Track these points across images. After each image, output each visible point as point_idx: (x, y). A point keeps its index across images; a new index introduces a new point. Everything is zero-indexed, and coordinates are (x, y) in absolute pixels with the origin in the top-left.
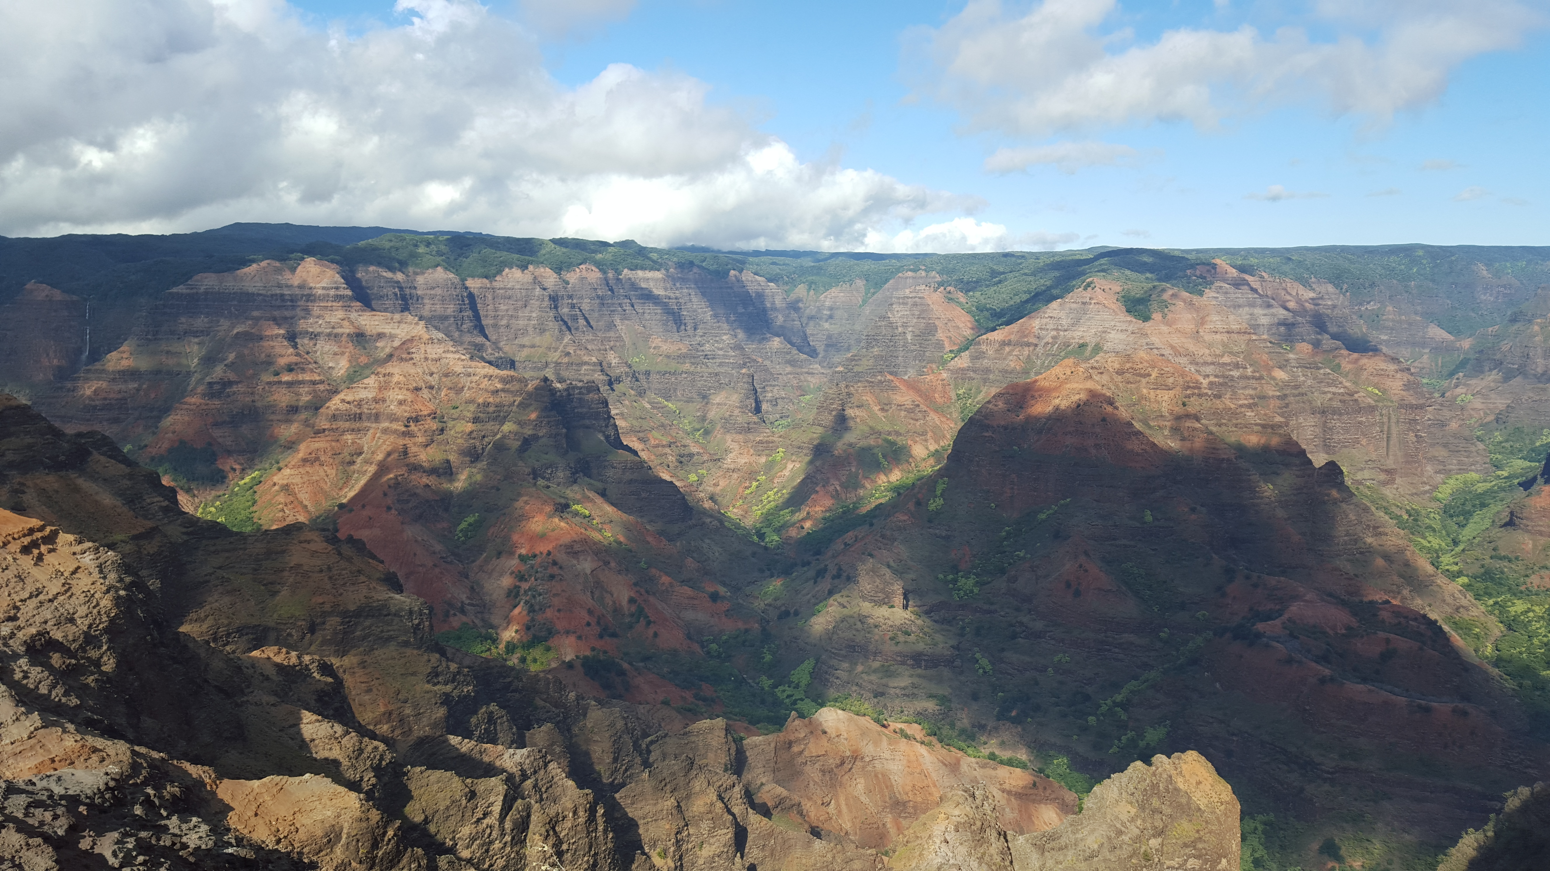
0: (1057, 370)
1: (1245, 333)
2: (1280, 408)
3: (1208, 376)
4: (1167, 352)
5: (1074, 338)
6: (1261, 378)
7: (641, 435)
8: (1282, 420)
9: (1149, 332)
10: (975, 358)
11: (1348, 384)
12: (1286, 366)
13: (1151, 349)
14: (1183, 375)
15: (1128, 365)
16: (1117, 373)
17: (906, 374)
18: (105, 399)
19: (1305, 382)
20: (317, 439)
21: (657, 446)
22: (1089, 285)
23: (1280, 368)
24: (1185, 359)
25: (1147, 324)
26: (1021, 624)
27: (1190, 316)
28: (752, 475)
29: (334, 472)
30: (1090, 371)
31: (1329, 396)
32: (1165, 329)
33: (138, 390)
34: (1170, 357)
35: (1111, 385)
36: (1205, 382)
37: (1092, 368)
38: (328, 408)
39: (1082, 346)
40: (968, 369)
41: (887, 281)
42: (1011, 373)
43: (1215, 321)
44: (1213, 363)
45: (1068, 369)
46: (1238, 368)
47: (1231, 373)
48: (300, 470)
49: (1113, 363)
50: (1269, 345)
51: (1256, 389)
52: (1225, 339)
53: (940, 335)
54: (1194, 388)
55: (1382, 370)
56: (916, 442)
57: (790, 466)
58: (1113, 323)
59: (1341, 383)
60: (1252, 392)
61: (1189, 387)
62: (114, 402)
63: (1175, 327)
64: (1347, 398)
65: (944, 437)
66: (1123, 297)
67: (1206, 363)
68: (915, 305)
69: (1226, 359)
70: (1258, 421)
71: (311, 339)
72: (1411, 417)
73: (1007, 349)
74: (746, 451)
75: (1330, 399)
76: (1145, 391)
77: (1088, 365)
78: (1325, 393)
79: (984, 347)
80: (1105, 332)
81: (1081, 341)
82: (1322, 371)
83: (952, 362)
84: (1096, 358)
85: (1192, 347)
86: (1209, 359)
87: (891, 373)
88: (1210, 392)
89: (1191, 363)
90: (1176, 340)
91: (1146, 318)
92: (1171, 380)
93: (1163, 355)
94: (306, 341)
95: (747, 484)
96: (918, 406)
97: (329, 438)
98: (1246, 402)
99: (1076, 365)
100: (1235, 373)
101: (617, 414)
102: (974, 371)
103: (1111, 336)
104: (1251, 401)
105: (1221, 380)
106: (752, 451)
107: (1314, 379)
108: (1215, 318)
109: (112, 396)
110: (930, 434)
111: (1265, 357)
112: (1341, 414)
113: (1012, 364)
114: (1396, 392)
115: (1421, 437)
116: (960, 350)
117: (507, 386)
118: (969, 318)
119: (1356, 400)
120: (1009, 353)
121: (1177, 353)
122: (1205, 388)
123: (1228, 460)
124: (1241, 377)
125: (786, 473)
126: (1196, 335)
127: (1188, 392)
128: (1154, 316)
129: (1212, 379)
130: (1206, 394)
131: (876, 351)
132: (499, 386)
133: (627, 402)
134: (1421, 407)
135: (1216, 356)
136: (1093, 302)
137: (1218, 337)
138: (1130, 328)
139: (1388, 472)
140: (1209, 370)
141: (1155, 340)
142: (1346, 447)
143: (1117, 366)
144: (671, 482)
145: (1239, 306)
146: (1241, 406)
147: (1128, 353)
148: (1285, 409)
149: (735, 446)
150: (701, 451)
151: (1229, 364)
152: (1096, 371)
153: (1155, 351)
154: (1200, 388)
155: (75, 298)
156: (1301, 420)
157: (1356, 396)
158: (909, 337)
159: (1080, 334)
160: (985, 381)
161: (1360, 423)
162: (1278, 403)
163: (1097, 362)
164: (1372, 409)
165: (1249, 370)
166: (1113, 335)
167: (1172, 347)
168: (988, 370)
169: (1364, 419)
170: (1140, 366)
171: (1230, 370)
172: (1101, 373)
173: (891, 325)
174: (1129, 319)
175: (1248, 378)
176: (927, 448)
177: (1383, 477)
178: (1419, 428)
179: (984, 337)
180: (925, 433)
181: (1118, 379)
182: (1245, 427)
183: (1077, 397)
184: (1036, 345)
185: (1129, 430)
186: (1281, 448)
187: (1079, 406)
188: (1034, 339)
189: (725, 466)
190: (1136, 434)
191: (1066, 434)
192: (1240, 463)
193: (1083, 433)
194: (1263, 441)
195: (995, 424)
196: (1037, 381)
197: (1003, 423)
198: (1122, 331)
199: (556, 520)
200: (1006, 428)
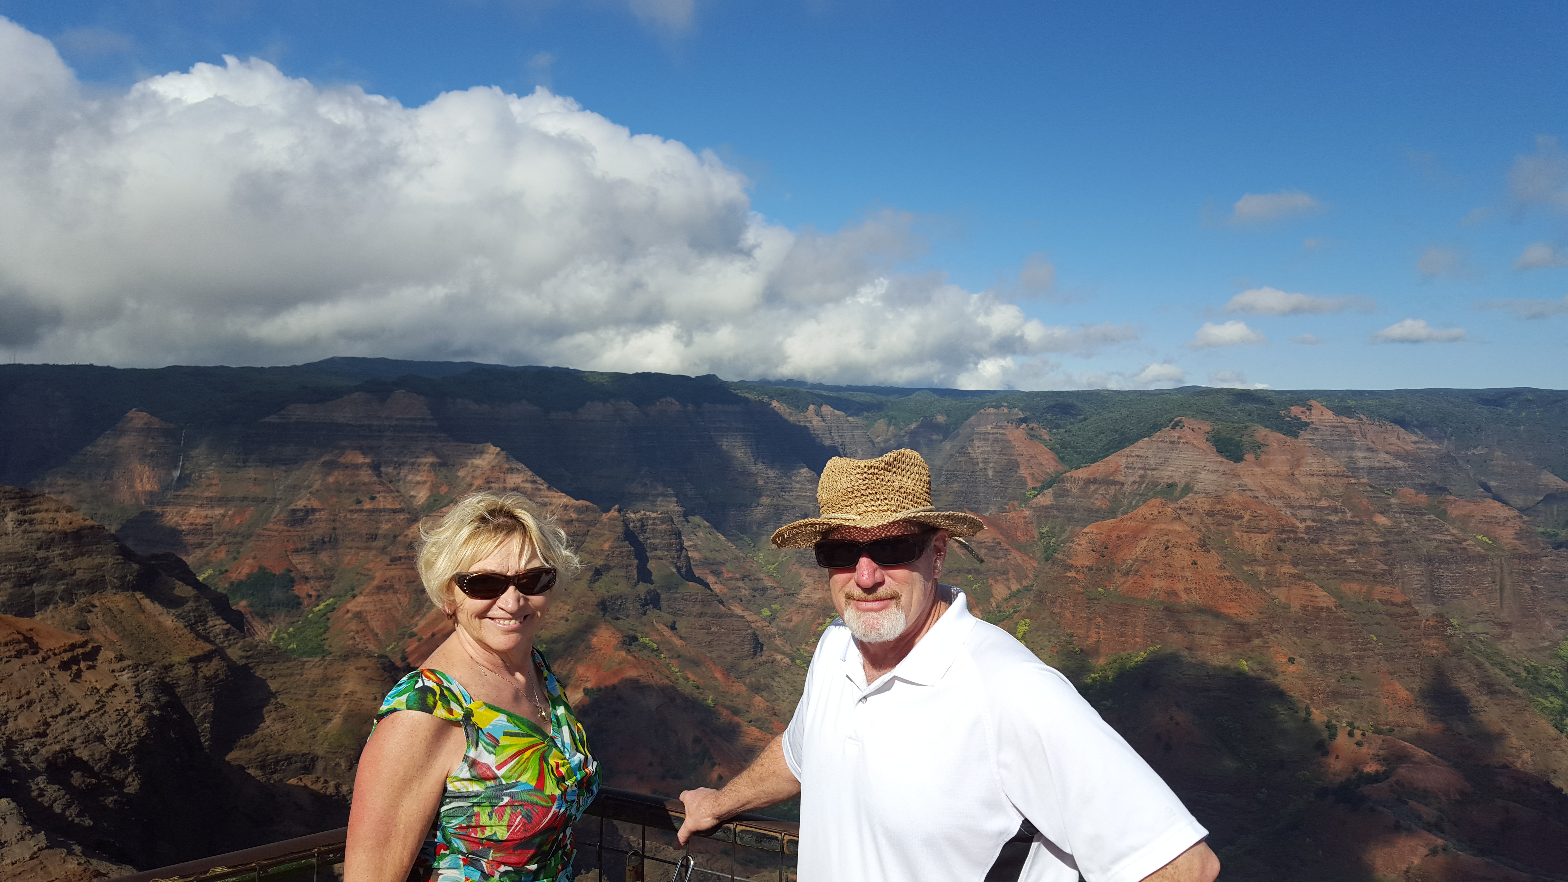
0: (1143, 510)
1: (1343, 476)
2: (1383, 555)
3: (1304, 520)
4: (1261, 494)
5: (1163, 478)
6: (1361, 523)
7: (714, 567)
8: (1385, 567)
9: (1241, 473)
10: (1057, 496)
11: (1455, 532)
12: (1387, 511)
13: (1244, 491)
14: (1278, 518)
15: (1219, 507)
16: (1207, 514)
17: (987, 510)
18: (191, 524)
19: (1409, 528)
20: (393, 567)
21: (730, 579)
22: (1177, 424)
23: (1381, 513)
24: (1280, 502)
25: (1239, 465)
27: (1284, 458)
28: (826, 611)
29: (407, 599)
30: (1179, 511)
31: (1435, 543)
32: (1258, 470)
33: (224, 516)
34: (1264, 500)
35: (1201, 526)
36: (1302, 526)
37: (1181, 508)
38: (406, 535)
39: (1171, 486)
40: (1052, 507)
41: (968, 417)
42: (1097, 512)
43: (1311, 462)
44: (1310, 507)
45: (1155, 509)
46: (1337, 512)
47: (1330, 517)
48: (374, 597)
49: (1203, 504)
50: (1369, 488)
51: (1356, 534)
52: (1322, 482)
53: (1023, 472)
54: (1289, 532)
55: (1492, 517)
56: (997, 581)
58: (1203, 464)
59: (1447, 530)
60: (1352, 538)
61: (1284, 531)
62: (199, 527)
63: (1269, 468)
64: (1455, 545)
65: (1027, 577)
66: (1213, 437)
67: (1302, 507)
68: (996, 441)
69: (1324, 503)
70: (1359, 568)
71: (395, 468)
72: (1525, 567)
73: (1092, 487)
74: (820, 586)
75: (1436, 547)
76: (1237, 534)
77: (1177, 506)
78: (1431, 540)
79: (1068, 485)
80: (1195, 472)
81: (1170, 481)
82: (1426, 517)
83: (1035, 500)
84: (1185, 499)
85: (1287, 489)
86: (1306, 503)
88: (1306, 537)
89: (1286, 506)
90: (1270, 482)
91: (1238, 459)
92: (1265, 523)
93: (1257, 497)
94: (390, 470)
95: (821, 621)
96: (999, 543)
97: (404, 566)
98: (1346, 548)
99: (1164, 505)
100: (1334, 518)
101: (691, 546)
102: (1058, 510)
103: (1202, 476)
104: (1351, 547)
105: (1319, 525)
107: (1419, 525)
108: (1310, 460)
109: (198, 521)
110: (1011, 573)
111: (1365, 501)
112: (1448, 563)
113: (1098, 503)
114: (1508, 540)
115: (1538, 589)
116: (1043, 488)
117: (582, 516)
118: (1052, 455)
119: (1465, 549)
120: (1095, 492)
121: (1272, 495)
122: (1302, 533)
123: (1328, 609)
124: (1340, 522)
126: (1291, 478)
128: (1246, 457)
129: (1309, 523)
130: (1303, 539)
131: (956, 486)
132: (574, 516)
133: (701, 534)
134: (1536, 557)
135: (1313, 499)
136: (1182, 441)
137: (1315, 480)
138: (1221, 469)
139: (1503, 625)
140: (1306, 513)
141: (1248, 481)
142: (1456, 598)
143: (1207, 507)
144: (743, 617)
145: (1337, 449)
146: (1341, 552)
147: (1219, 494)
148: (1388, 557)
149: (809, 581)
150: (775, 585)
151: (1327, 508)
152: (1185, 512)
153: (1249, 493)
154: (1295, 532)
155: (172, 426)
156: (1406, 568)
157: (1464, 544)
158: (990, 473)
159: (1168, 473)
160: (1070, 519)
161: (1470, 572)
162: (1380, 549)
163: (1186, 502)
164: (1482, 558)
165: (1349, 515)
166: (1203, 475)
167: (1266, 489)
168: (1072, 509)
169: (1473, 569)
170: (1232, 508)
171: (1328, 514)
172: (1191, 514)
173: (972, 461)
174: (1220, 459)
175: (1347, 523)
176: (1009, 588)
177: (1497, 631)
178: (1534, 579)
179: (1068, 474)
180: (1005, 572)
181: (1209, 520)
182: (1345, 574)
183: (1166, 538)
184: (1123, 484)
185: (1222, 575)
186: (1384, 597)
187: (1167, 548)
188: (1120, 478)
189: (799, 601)
190: (1229, 579)
191: (1154, 576)
192: (1341, 613)
193: (1172, 576)
194: (1364, 589)
195: (1078, 564)
196: (1122, 520)
197: (1087, 563)
198: (1213, 471)
199: (623, 653)
200: (1090, 569)
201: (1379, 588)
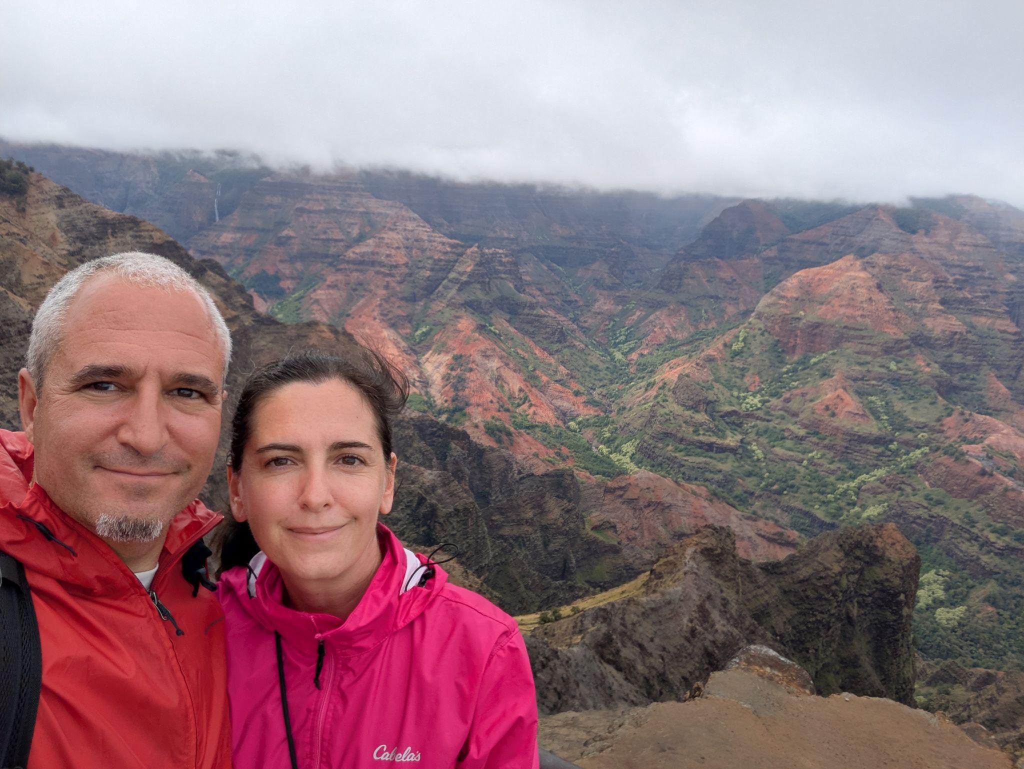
1: (988, 247)
2: (1007, 301)
3: (954, 274)
4: (926, 256)
5: (856, 242)
6: (995, 279)
7: (539, 286)
9: (914, 241)
10: (780, 251)
13: (915, 253)
14: (935, 272)
15: (894, 263)
16: (885, 267)
21: (549, 294)
23: (1011, 272)
24: (939, 261)
25: (914, 236)
26: (789, 430)
27: (946, 232)
28: (611, 317)
32: (926, 240)
34: (928, 260)
35: (879, 275)
36: (951, 279)
37: (866, 261)
39: (863, 248)
40: (775, 258)
44: (959, 266)
45: (848, 260)
46: (979, 271)
47: (973, 274)
49: (881, 260)
50: (1005, 256)
51: (989, 286)
52: (971, 251)
53: (758, 233)
54: (942, 282)
57: (638, 313)
58: (887, 234)
60: (986, 288)
61: (938, 281)
63: (935, 239)
66: (897, 215)
67: (954, 266)
68: (742, 212)
69: (970, 264)
70: (988, 308)
73: (806, 246)
74: (609, 301)
76: (904, 281)
77: (864, 259)
79: (789, 244)
80: (881, 239)
81: (862, 244)
83: (764, 253)
84: (872, 256)
85: (945, 254)
86: (958, 263)
87: (718, 257)
88: (954, 286)
89: (943, 265)
90: (933, 248)
91: (914, 232)
92: (926, 275)
93: (922, 258)
95: (607, 323)
96: (735, 280)
98: (981, 294)
100: (976, 274)
102: (778, 259)
103: (884, 242)
104: (985, 294)
105: (964, 278)
106: (612, 302)
110: (741, 300)
113: (807, 257)
116: (771, 245)
117: (454, 250)
118: (780, 223)
121: (933, 257)
122: (951, 283)
123: (961, 333)
124: (980, 277)
125: (635, 317)
126: (949, 247)
127: (938, 284)
128: (920, 231)
129: (958, 277)
130: (951, 287)
131: (709, 241)
132: (449, 249)
133: (531, 265)
135: (963, 261)
136: (874, 216)
137: (967, 248)
138: (899, 238)
140: (954, 270)
141: (918, 247)
143: (885, 263)
144: (555, 318)
146: (977, 297)
147: (895, 254)
148: (1010, 302)
149: (601, 297)
151: (971, 267)
153: (917, 255)
154: (947, 282)
158: (735, 234)
159: (861, 239)
160: (785, 265)
162: (1005, 297)
163: (871, 259)
165: (987, 273)
166: (886, 242)
167: (930, 253)
168: (789, 259)
170: (903, 264)
171: (972, 272)
172: (874, 267)
173: (723, 225)
174: (900, 231)
175: (985, 278)
179: (790, 237)
181: (884, 271)
182: (977, 312)
183: (853, 282)
184: (828, 245)
185: (889, 307)
186: (1002, 328)
187: (853, 288)
188: (827, 241)
189: (593, 310)
190: (894, 310)
191: (841, 306)
192: (969, 336)
193: (854, 306)
194: (989, 321)
195: (789, 295)
196: (824, 269)
197: (795, 296)
198: (894, 239)
199: (477, 335)
200: (797, 299)
201: (999, 322)
